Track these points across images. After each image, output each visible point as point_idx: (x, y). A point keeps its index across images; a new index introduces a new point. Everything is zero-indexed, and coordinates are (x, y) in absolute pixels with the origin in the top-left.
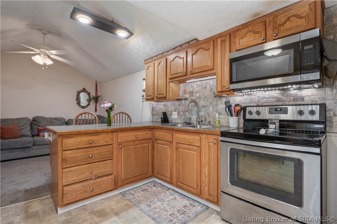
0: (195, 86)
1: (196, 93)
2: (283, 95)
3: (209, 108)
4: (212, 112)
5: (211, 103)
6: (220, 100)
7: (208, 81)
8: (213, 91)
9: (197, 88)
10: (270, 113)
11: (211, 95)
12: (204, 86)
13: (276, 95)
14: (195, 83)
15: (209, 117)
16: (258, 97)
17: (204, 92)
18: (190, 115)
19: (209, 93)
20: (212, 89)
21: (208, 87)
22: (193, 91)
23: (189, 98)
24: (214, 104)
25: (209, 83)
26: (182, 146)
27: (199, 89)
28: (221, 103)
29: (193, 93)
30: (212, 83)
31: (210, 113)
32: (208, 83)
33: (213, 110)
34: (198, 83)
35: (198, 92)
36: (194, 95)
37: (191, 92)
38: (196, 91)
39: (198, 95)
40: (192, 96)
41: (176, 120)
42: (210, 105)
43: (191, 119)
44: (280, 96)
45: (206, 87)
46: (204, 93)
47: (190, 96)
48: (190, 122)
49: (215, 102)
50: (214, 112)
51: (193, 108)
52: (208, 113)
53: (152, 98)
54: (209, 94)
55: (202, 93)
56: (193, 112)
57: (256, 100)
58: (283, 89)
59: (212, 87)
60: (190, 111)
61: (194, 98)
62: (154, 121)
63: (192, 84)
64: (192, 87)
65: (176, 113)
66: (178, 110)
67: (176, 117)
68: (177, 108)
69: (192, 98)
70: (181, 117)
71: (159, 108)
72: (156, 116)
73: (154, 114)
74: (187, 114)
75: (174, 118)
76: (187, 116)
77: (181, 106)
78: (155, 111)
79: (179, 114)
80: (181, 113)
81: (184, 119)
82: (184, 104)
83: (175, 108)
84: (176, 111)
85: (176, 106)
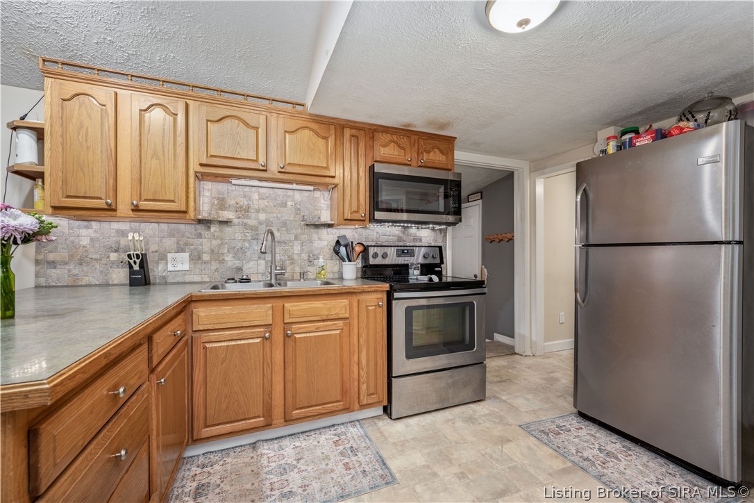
0: (256, 196)
1: (258, 211)
2: (404, 233)
3: (292, 247)
4: (299, 255)
5: (296, 238)
6: (317, 233)
7: (290, 193)
8: (302, 214)
9: (261, 201)
10: (398, 255)
11: (296, 221)
12: (278, 199)
13: (397, 232)
14: (253, 189)
15: (292, 263)
16: (377, 233)
17: (279, 213)
18: (237, 262)
19: (293, 216)
20: (299, 209)
21: (289, 203)
22: (249, 208)
23: (236, 221)
24: (302, 239)
25: (293, 196)
26: (305, 327)
27: (266, 204)
28: (319, 239)
29: (248, 212)
30: (299, 198)
31: (295, 257)
32: (289, 196)
33: (302, 250)
34: (262, 190)
35: (263, 210)
36: (253, 215)
37: (241, 207)
38: (256, 207)
39: (262, 217)
40: (248, 217)
41: (184, 275)
42: (295, 239)
43: (242, 270)
44: (401, 235)
45: (286, 204)
46: (279, 215)
47: (239, 218)
48: (249, 277)
49: (306, 236)
50: (303, 255)
51: (247, 245)
52: (289, 257)
53: (106, 207)
54: (291, 219)
55: (275, 215)
56: (248, 254)
57: (375, 236)
58: (403, 226)
59: (299, 207)
60: (240, 253)
61: (251, 222)
62: (54, 284)
63: (247, 189)
64: (245, 196)
65: (186, 255)
66: (192, 247)
67: (186, 267)
68: (186, 244)
69: (245, 221)
70: (204, 266)
71: (89, 240)
72: (71, 267)
73: (53, 259)
74: (226, 258)
75: (176, 269)
76: (229, 264)
77: (205, 238)
78: (63, 248)
79: (196, 258)
80: (206, 257)
81: (216, 270)
82: (216, 234)
83: (181, 243)
84: (183, 251)
85: (183, 237)
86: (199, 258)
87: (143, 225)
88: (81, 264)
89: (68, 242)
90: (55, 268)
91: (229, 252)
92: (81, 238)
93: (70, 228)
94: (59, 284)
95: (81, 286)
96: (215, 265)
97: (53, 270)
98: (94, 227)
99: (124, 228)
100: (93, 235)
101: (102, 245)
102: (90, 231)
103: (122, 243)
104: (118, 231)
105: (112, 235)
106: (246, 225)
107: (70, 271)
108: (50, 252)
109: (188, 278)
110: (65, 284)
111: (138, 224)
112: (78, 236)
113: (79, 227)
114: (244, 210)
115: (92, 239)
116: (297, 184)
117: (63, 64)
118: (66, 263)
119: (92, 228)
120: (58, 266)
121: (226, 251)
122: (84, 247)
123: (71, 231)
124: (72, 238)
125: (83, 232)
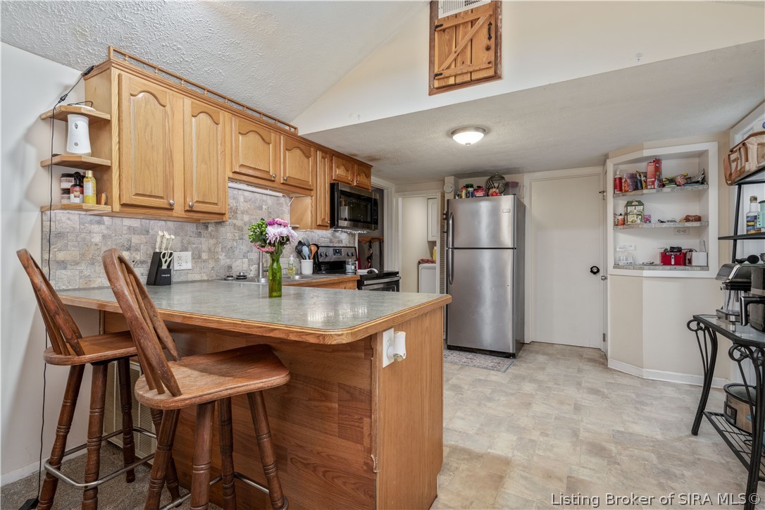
0: (242, 199)
1: (243, 213)
7: (265, 197)
9: (245, 204)
10: (334, 254)
12: (257, 203)
13: (329, 235)
14: (240, 192)
17: (257, 216)
18: (228, 260)
20: (271, 213)
21: (264, 207)
22: (237, 209)
27: (249, 206)
29: (236, 213)
30: (270, 203)
32: (264, 201)
34: (247, 194)
35: (247, 212)
36: (239, 216)
37: (231, 208)
38: (242, 209)
39: (246, 218)
40: (236, 218)
41: (188, 273)
43: (231, 268)
44: (331, 237)
45: (262, 207)
51: (235, 244)
55: (254, 218)
56: (236, 253)
59: (270, 211)
60: (230, 251)
61: (239, 223)
62: (64, 287)
63: (236, 192)
64: (234, 199)
65: (189, 254)
66: (194, 246)
67: (189, 266)
68: (189, 243)
69: (235, 221)
70: (203, 264)
71: (100, 237)
72: (82, 267)
73: (63, 259)
74: (220, 257)
75: (182, 268)
76: (222, 262)
77: (204, 237)
78: (74, 246)
79: (197, 257)
80: (204, 256)
81: (213, 268)
82: (213, 233)
83: (185, 242)
84: (186, 250)
85: (186, 235)
86: (200, 257)
87: (152, 222)
88: (93, 264)
89: (79, 239)
90: (65, 268)
91: (222, 251)
92: (92, 235)
93: (82, 223)
94: (70, 287)
95: (94, 288)
96: (211, 264)
97: (63, 271)
98: (106, 223)
99: (135, 225)
100: (105, 232)
101: (114, 243)
102: (103, 227)
103: (133, 241)
104: (129, 228)
105: (125, 232)
106: (235, 225)
107: (81, 272)
108: (60, 250)
109: (191, 277)
110: (77, 287)
111: (148, 221)
112: (90, 232)
113: (91, 222)
114: (234, 211)
115: (104, 237)
116: (270, 190)
117: (130, 57)
118: (77, 264)
119: (104, 224)
120: (69, 266)
121: (220, 250)
122: (96, 245)
123: (82, 227)
124: (83, 235)
125: (95, 228)
